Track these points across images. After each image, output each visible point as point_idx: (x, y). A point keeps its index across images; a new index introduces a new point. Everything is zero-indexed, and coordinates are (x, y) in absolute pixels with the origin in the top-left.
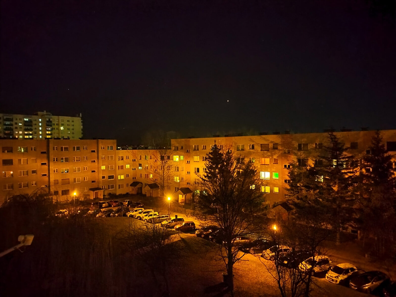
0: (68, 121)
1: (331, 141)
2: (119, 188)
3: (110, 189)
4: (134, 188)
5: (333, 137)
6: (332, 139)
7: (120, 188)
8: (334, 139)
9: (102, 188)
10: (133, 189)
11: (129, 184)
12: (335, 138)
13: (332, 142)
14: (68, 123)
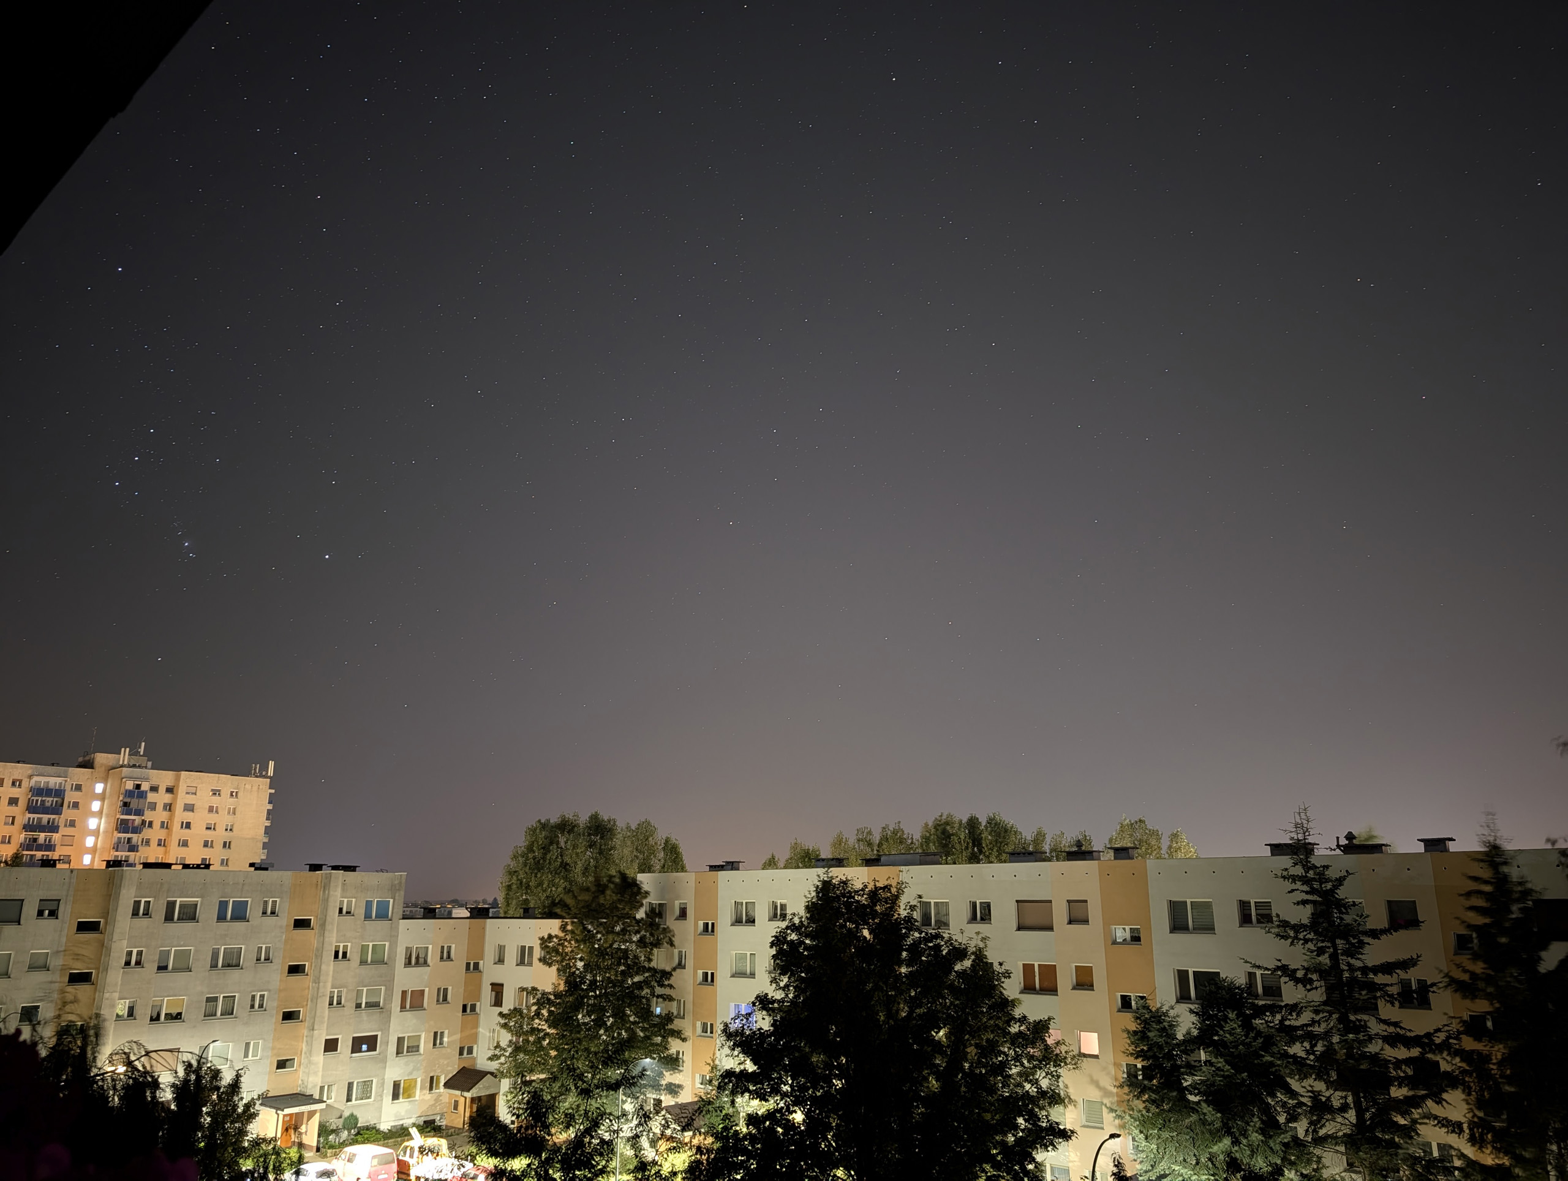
0: (216, 793)
2: (396, 1096)
3: (354, 1102)
4: (461, 1099)
7: (399, 1099)
9: (316, 1096)
10: (456, 1102)
11: (438, 1078)
14: (215, 801)
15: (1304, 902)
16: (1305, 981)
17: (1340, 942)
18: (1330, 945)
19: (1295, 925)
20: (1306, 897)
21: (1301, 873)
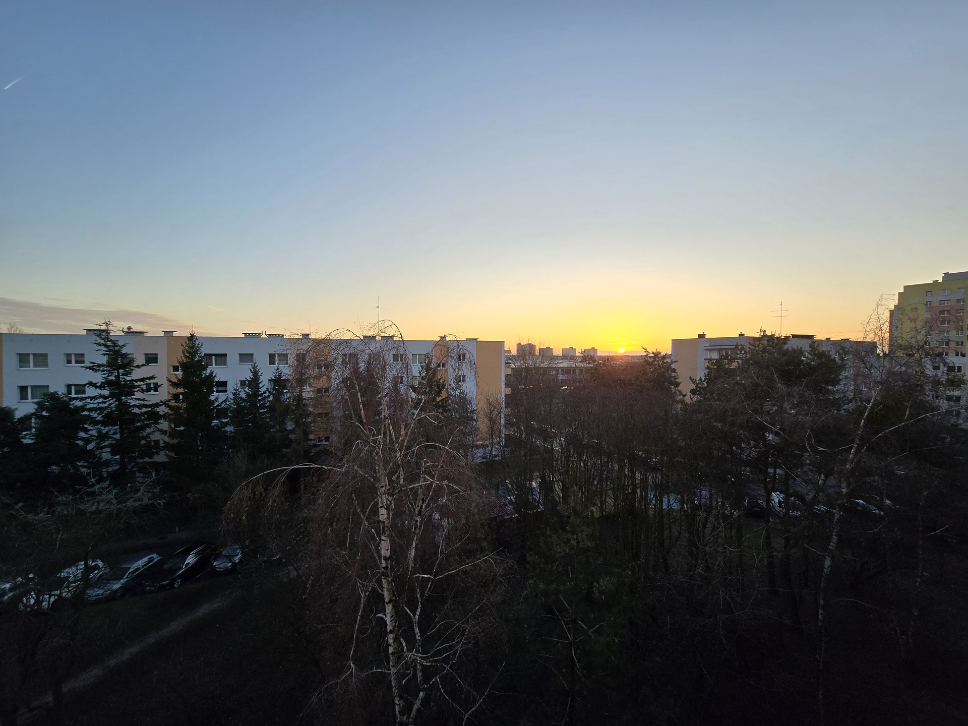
1: (106, 351)
5: (109, 343)
6: (106, 346)
8: (111, 348)
12: (115, 344)
13: (108, 353)
15: (105, 355)
16: (102, 387)
17: (121, 371)
18: (116, 372)
19: (98, 364)
20: (105, 353)
21: (104, 343)
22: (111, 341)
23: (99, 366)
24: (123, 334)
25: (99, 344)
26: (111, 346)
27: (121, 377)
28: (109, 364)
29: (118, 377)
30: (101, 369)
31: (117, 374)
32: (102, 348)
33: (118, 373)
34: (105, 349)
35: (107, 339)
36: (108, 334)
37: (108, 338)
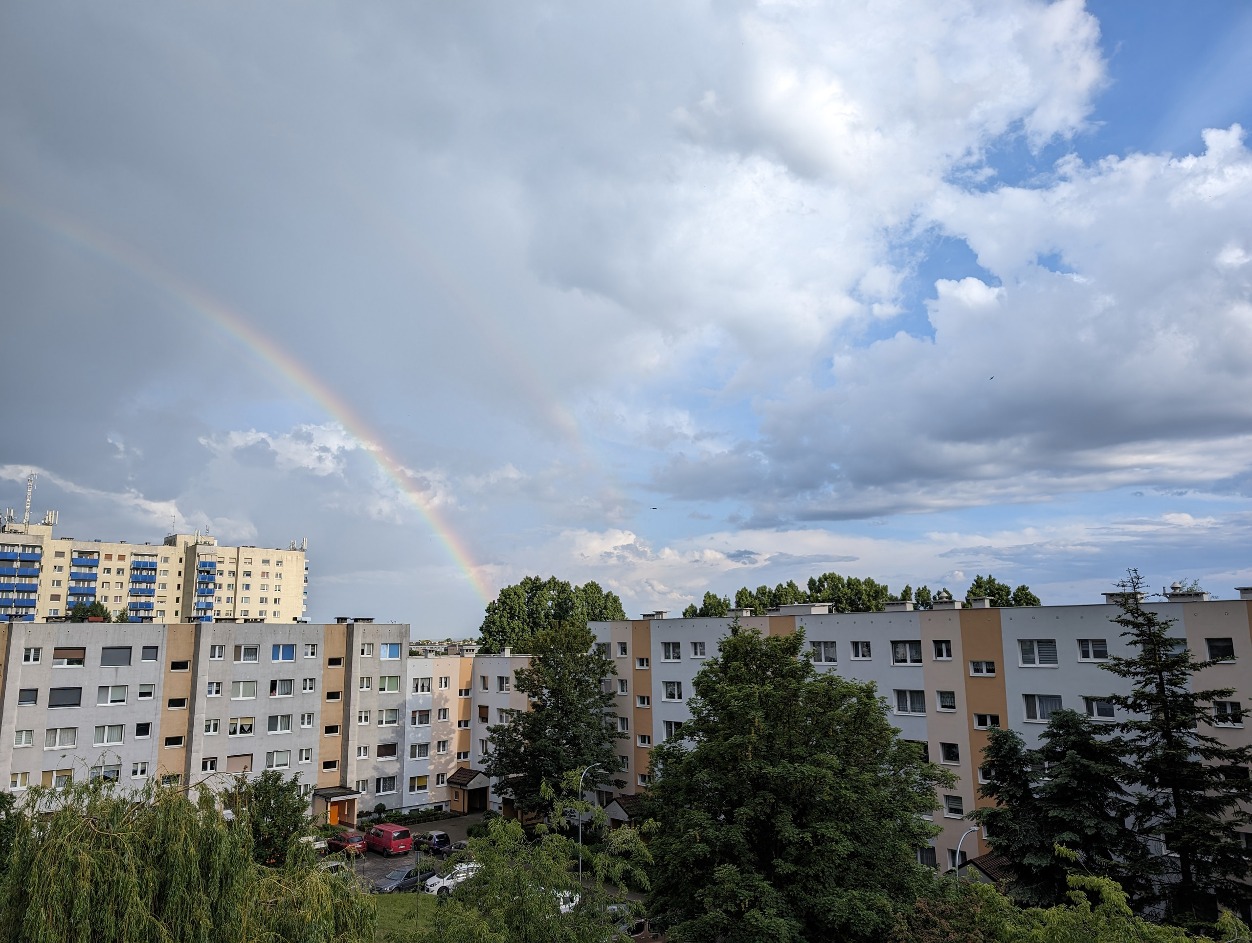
0: (266, 562)
1: (1137, 635)
2: (412, 789)
3: (382, 793)
4: (461, 793)
5: (1141, 620)
6: (1136, 625)
7: (414, 791)
8: (1145, 628)
9: (354, 789)
10: (457, 793)
11: (443, 775)
12: (1150, 622)
13: (1140, 638)
14: (266, 568)
15: (1135, 643)
16: (1135, 706)
17: (1165, 674)
18: (1157, 676)
19: (1126, 661)
20: (1136, 638)
21: (1132, 619)
22: (1143, 614)
23: (1129, 664)
24: (1165, 600)
25: (1126, 623)
26: (1143, 625)
27: (1166, 686)
28: (1143, 661)
29: (1160, 686)
30: (1132, 670)
31: (1158, 680)
32: (1130, 629)
33: (1161, 678)
34: (1135, 631)
35: (1136, 611)
36: (1136, 600)
37: (1137, 609)
